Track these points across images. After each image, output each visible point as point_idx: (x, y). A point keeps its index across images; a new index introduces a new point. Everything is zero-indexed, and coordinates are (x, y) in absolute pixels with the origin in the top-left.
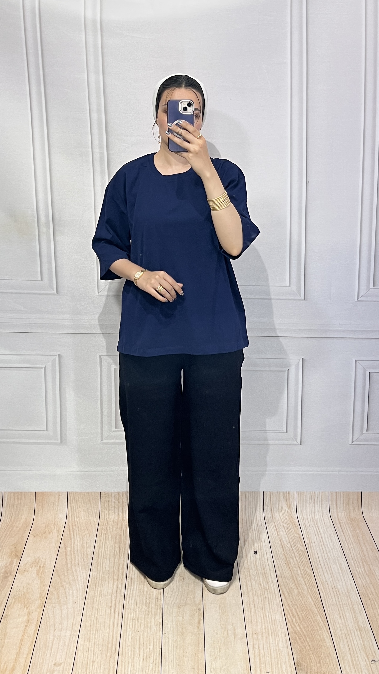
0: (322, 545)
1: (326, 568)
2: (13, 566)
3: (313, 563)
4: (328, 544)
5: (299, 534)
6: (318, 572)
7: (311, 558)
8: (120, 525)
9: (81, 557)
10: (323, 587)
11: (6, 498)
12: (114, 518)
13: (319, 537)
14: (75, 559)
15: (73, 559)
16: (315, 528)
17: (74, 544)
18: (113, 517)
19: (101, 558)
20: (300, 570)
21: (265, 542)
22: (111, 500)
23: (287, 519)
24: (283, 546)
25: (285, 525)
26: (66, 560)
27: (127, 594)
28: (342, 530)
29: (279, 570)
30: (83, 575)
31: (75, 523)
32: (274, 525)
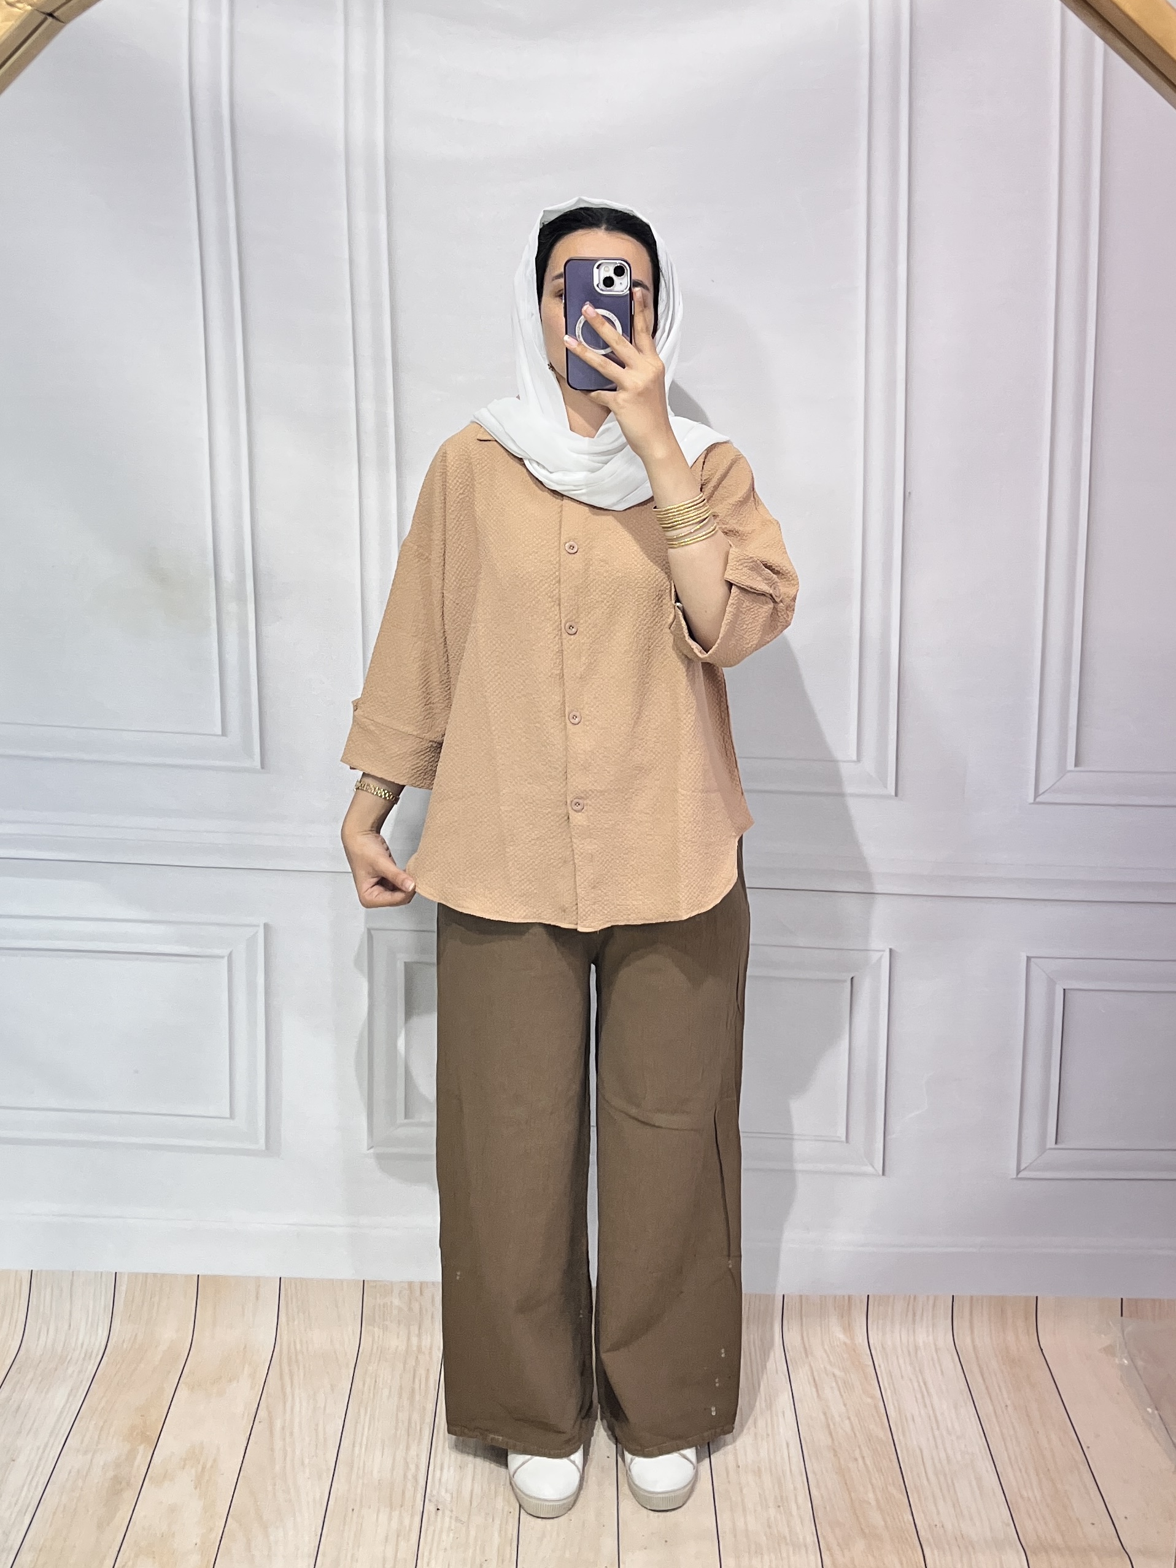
0: (932, 1427)
1: (941, 1489)
2: (136, 1463)
3: (909, 1473)
4: (950, 1425)
5: (873, 1397)
6: (919, 1497)
7: (904, 1461)
8: (411, 1362)
9: (309, 1444)
10: (933, 1537)
11: (122, 1288)
12: (398, 1347)
13: (925, 1406)
14: (294, 1451)
15: (289, 1449)
16: (916, 1384)
17: (292, 1408)
18: (395, 1342)
19: (361, 1447)
20: (874, 1492)
21: (784, 1416)
22: (391, 1302)
23: (845, 1356)
24: (832, 1426)
25: (837, 1372)
26: (272, 1450)
27: (425, 1543)
28: (987, 1388)
29: (818, 1487)
30: (312, 1491)
31: (296, 1356)
32: (809, 1373)
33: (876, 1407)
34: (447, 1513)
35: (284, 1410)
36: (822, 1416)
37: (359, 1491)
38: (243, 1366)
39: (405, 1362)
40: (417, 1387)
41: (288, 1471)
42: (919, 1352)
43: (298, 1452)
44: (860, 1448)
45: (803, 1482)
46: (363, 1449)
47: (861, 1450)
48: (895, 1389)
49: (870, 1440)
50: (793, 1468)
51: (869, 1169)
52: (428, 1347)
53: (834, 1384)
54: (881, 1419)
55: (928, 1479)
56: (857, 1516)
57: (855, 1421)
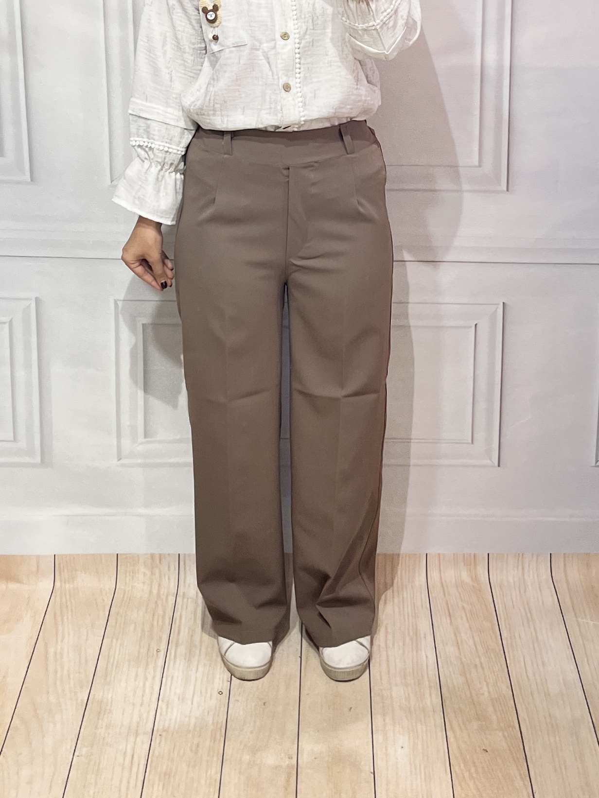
0: (532, 640)
1: (537, 684)
3: (514, 673)
4: (546, 642)
5: (491, 621)
7: (510, 664)
9: (74, 664)
10: (528, 716)
12: (142, 594)
14: (62, 669)
15: (59, 669)
17: (62, 640)
20: (487, 687)
26: (47, 669)
31: (66, 603)
33: (492, 629)
35: (57, 642)
36: (453, 636)
37: (110, 696)
38: (27, 611)
39: (147, 606)
40: (155, 623)
41: (58, 683)
42: (526, 589)
44: (479, 657)
45: (436, 683)
46: (114, 669)
47: (480, 659)
49: (487, 652)
51: (488, 463)
52: (165, 594)
53: (463, 614)
54: (496, 637)
55: (527, 676)
56: (474, 704)
57: (477, 639)
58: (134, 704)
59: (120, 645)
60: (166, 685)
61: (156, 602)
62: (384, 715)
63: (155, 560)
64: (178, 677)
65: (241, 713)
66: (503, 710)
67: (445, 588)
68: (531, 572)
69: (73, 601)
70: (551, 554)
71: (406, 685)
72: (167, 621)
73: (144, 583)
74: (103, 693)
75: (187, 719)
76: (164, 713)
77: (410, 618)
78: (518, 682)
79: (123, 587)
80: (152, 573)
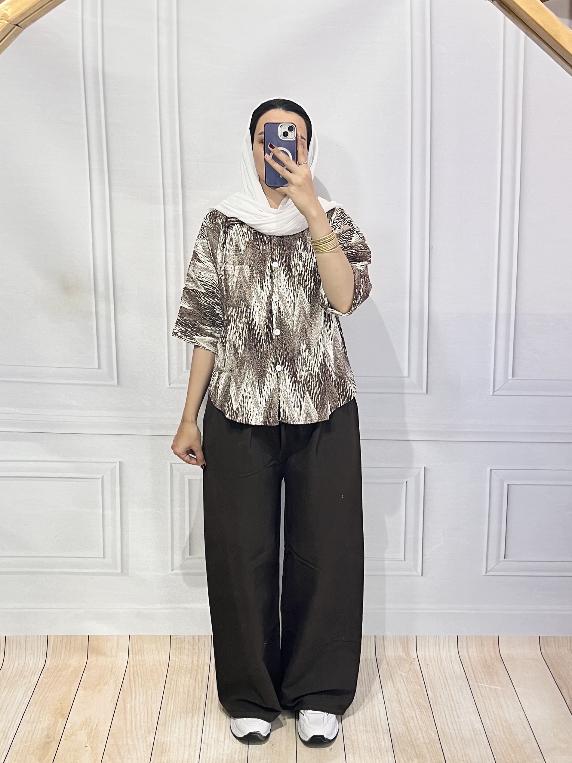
0: (449, 700)
2: (57, 729)
3: (439, 724)
5: (421, 686)
6: (444, 736)
7: (436, 717)
9: (144, 716)
11: (51, 643)
12: (187, 665)
14: (136, 719)
15: (134, 719)
17: (135, 698)
18: (186, 663)
19: (169, 718)
20: (422, 733)
22: (184, 647)
24: (401, 701)
25: (403, 674)
26: (126, 719)
31: (137, 671)
32: (389, 675)
33: (422, 690)
34: (212, 749)
35: (132, 699)
36: (395, 695)
37: (168, 739)
38: (111, 677)
39: (191, 673)
40: (197, 686)
41: (133, 729)
42: (443, 662)
43: (138, 719)
44: (414, 710)
45: (387, 730)
46: (171, 718)
47: (415, 712)
48: (431, 682)
49: (419, 707)
50: (382, 722)
51: (416, 572)
52: (202, 664)
53: (402, 681)
54: (425, 697)
55: (448, 726)
56: (414, 746)
57: (412, 698)
58: (184, 745)
59: (174, 700)
60: (205, 731)
61: (197, 670)
62: (354, 754)
63: (196, 640)
64: (213, 725)
65: (257, 752)
66: (433, 751)
67: (388, 661)
68: (445, 650)
69: (142, 670)
70: (457, 636)
71: (367, 732)
72: (205, 684)
73: (188, 655)
74: (164, 738)
75: (221, 756)
76: (205, 752)
77: (366, 682)
78: (442, 729)
79: (174, 659)
80: (194, 649)
